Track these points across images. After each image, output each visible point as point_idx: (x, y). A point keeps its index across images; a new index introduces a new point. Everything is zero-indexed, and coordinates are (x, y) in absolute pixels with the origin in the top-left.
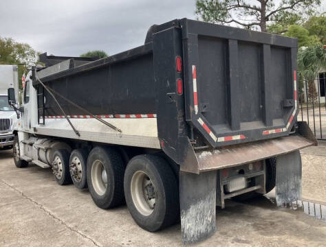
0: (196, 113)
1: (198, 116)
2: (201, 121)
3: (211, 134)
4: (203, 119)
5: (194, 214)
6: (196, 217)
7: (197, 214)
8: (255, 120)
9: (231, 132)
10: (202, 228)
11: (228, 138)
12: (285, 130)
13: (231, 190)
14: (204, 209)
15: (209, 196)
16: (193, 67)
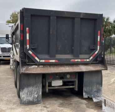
0: (28, 49)
1: (29, 50)
2: (30, 52)
3: (36, 58)
4: (31, 51)
5: (26, 92)
6: (27, 93)
7: (28, 92)
8: (68, 54)
9: (49, 58)
10: (31, 99)
11: (47, 61)
12: (88, 60)
13: (53, 85)
14: (32, 91)
15: (36, 86)
16: (27, 28)
